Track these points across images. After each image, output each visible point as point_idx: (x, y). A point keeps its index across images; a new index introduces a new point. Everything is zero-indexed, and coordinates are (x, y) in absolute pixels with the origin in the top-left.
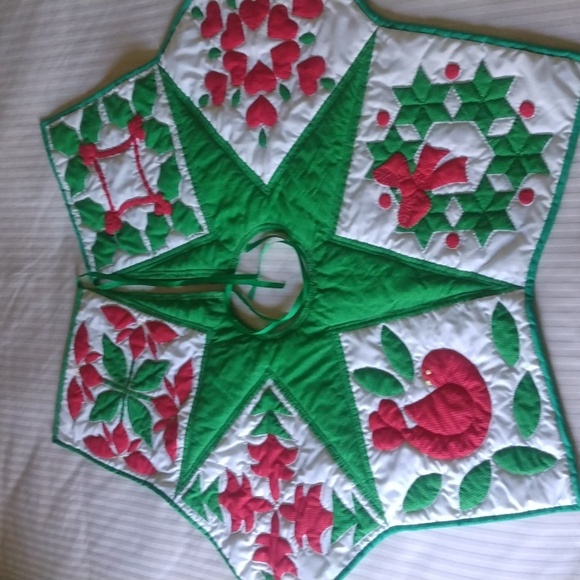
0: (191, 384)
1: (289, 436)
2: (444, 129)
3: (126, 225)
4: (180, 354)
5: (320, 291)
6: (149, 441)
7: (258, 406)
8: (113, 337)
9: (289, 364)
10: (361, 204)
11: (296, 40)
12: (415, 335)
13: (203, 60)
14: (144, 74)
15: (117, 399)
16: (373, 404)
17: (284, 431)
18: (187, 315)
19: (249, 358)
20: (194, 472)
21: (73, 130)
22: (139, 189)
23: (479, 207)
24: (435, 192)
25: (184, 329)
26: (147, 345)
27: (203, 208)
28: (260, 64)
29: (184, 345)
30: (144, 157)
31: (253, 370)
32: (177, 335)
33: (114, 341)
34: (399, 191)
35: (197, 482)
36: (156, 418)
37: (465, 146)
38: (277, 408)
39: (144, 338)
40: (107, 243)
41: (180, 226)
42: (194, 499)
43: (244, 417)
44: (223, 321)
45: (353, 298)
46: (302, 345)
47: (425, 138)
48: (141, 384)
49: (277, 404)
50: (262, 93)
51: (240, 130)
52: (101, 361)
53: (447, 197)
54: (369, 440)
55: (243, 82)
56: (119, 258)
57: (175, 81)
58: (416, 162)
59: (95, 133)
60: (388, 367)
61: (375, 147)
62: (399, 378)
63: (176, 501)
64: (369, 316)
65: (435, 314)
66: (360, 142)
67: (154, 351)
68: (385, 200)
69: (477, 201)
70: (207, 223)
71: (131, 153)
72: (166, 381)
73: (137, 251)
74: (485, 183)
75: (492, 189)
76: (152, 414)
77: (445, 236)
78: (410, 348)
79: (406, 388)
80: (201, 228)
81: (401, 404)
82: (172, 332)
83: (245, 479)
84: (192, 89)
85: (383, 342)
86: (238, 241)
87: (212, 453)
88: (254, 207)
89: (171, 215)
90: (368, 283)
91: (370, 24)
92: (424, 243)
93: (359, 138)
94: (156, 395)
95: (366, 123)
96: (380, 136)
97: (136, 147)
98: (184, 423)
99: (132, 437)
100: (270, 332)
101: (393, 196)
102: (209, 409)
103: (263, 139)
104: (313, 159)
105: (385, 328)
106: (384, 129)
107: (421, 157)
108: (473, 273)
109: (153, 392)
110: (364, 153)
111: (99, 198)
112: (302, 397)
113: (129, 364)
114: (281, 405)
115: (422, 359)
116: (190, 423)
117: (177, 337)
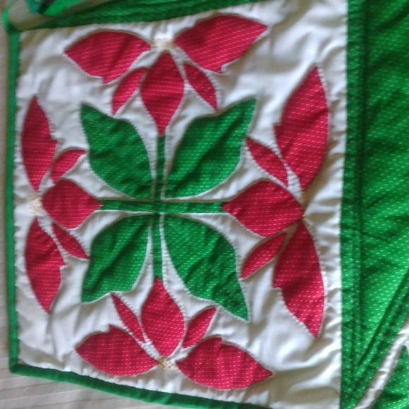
6: (236, 303)
8: (103, 103)
15: (139, 233)
26: (188, 87)
32: (265, 27)
33: (107, 110)
36: (244, 243)
39: (178, 74)
48: (194, 177)
52: (86, 165)
76: (231, 238)
94: (233, 190)
98: (330, 229)
99: (190, 308)
109: (226, 186)
113: (151, 146)
116: (350, 221)
117: (264, 34)
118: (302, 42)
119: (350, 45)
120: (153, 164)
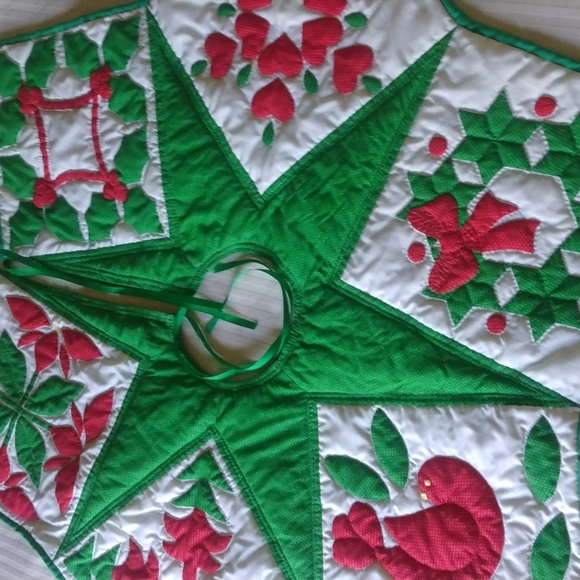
0: (106, 420)
1: (223, 517)
2: (516, 179)
3: (62, 201)
4: (100, 380)
5: (304, 345)
6: (36, 479)
7: (189, 470)
8: (15, 337)
9: (242, 427)
10: (384, 249)
11: (341, 19)
12: (420, 431)
13: (209, 16)
14: (125, 16)
15: (5, 417)
16: (344, 504)
17: (217, 509)
18: (120, 334)
19: (191, 408)
20: (87, 533)
21: (15, 65)
22: (88, 160)
23: (542, 288)
24: (487, 256)
25: (110, 349)
26: (58, 357)
27: (168, 203)
28: (284, 38)
29: (107, 370)
30: (103, 121)
31: (193, 423)
32: (101, 355)
33: (16, 343)
34: (438, 244)
35: (88, 546)
36: (51, 452)
37: (540, 206)
38: (214, 479)
39: (57, 348)
40: (31, 217)
41: (134, 219)
42: (80, 566)
43: (167, 479)
44: (166, 352)
45: (346, 365)
46: (265, 407)
47: (489, 185)
48: (41, 405)
49: (216, 473)
50: (280, 76)
51: (240, 117)
53: (501, 266)
54: (328, 548)
55: (257, 57)
56: (44, 240)
57: (166, 34)
58: (470, 213)
59: (45, 75)
60: (374, 463)
61: (418, 180)
62: (385, 480)
63: (56, 563)
64: (362, 393)
65: (452, 411)
66: (400, 170)
67: (66, 368)
68: (416, 250)
69: (542, 281)
70: (170, 224)
71: (87, 112)
72: (74, 409)
73: (69, 237)
74: (556, 259)
75: (564, 269)
76: (47, 446)
77: (488, 315)
78: (408, 446)
79: (393, 495)
80: (160, 228)
81: (382, 513)
82: (95, 349)
83: (152, 555)
84: (186, 49)
85: (373, 429)
86: (207, 257)
87: (117, 514)
88: (238, 219)
89: (124, 203)
90: (371, 351)
91: (446, 20)
92: (457, 318)
93: (400, 164)
94: (57, 423)
95: (414, 147)
96: (428, 168)
97: (95, 107)
98: (86, 468)
99: (15, 469)
100: (224, 381)
101: (428, 248)
102: (124, 458)
103: (269, 135)
104: (331, 177)
105: (379, 411)
106: (435, 160)
107: (478, 207)
108: (515, 371)
109: (55, 419)
110: (402, 185)
111: (33, 159)
112: (250, 473)
113: (30, 376)
114: (221, 476)
115: (421, 464)
116: (95, 470)
117: (101, 358)
118: (112, 375)
119: (130, 390)
120: (26, 385)
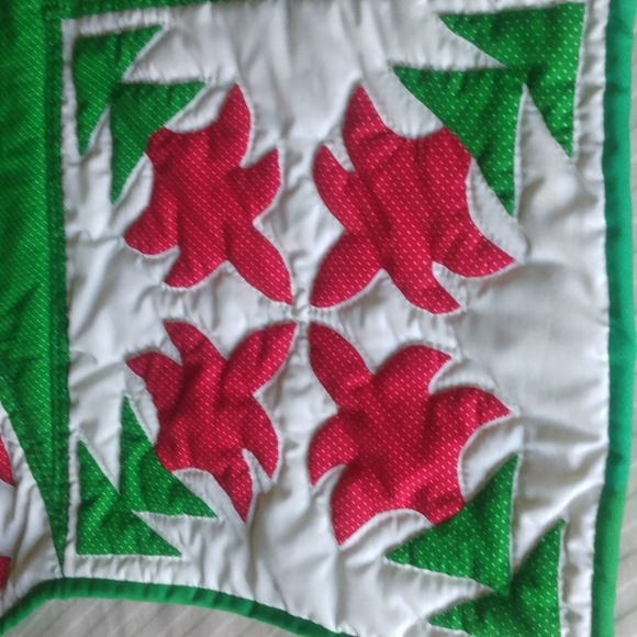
20: (64, 451)
42: (106, 522)
43: (71, 175)
63: (70, 573)
83: (176, 330)
